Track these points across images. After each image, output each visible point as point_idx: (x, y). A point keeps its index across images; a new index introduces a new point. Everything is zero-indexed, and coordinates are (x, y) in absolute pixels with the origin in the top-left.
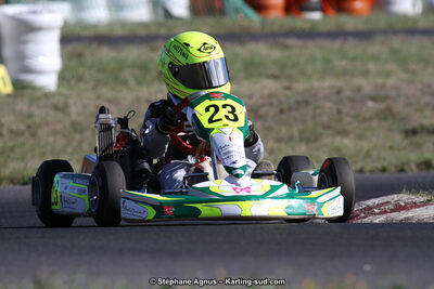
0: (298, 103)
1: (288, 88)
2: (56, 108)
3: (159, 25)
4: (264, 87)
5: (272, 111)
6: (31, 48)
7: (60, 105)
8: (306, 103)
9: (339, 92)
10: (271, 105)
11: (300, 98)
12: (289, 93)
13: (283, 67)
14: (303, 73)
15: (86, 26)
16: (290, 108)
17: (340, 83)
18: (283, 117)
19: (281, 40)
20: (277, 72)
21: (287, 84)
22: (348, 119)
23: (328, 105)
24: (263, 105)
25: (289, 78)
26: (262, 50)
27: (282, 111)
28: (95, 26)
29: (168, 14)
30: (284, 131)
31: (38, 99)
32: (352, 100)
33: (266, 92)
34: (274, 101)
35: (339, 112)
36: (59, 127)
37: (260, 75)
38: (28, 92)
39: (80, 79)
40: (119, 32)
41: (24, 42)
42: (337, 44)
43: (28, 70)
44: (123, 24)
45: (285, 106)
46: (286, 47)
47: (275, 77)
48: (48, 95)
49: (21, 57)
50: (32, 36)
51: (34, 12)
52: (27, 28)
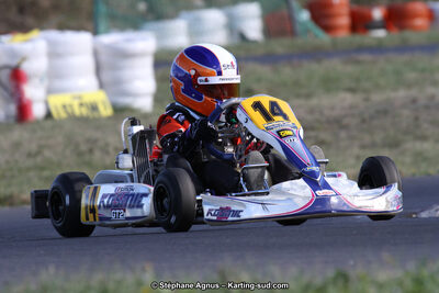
0: (378, 112)
1: (367, 100)
4: (344, 100)
8: (385, 112)
9: (414, 101)
10: (353, 115)
11: (379, 108)
12: (368, 104)
13: (358, 80)
14: (377, 86)
16: (372, 118)
17: (414, 92)
18: (365, 126)
19: (354, 56)
20: (353, 85)
21: (364, 96)
22: (425, 126)
23: (406, 112)
24: (345, 116)
25: (365, 91)
26: (335, 66)
27: (364, 121)
29: (243, 37)
30: (367, 139)
32: (427, 107)
35: (417, 119)
41: (120, 69)
42: (405, 57)
45: (366, 116)
46: (358, 62)
47: (352, 90)
48: (145, 116)
51: (128, 40)
52: (124, 55)
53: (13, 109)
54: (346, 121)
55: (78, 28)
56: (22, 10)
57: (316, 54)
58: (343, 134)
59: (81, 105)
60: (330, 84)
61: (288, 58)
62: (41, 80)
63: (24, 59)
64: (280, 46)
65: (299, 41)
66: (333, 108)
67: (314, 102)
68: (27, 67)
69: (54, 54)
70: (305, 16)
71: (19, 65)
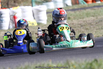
0: (100, 21)
1: (97, 18)
4: (91, 18)
5: (94, 23)
10: (94, 22)
11: (100, 20)
12: (97, 19)
13: (95, 14)
14: (99, 15)
16: (98, 22)
18: (97, 24)
19: (93, 8)
20: (94, 15)
21: (96, 17)
24: (92, 22)
25: (96, 16)
26: (89, 10)
27: (96, 23)
30: (98, 27)
31: (43, 26)
33: (92, 20)
34: (94, 21)
37: (90, 16)
38: (41, 25)
39: (51, 21)
41: (39, 14)
43: (40, 20)
45: (97, 22)
46: (95, 9)
47: (93, 16)
48: (45, 25)
49: (38, 17)
51: (40, 7)
52: (39, 11)
53: (14, 25)
55: (28, 5)
56: (15, 2)
58: (92, 27)
59: (30, 23)
60: (88, 15)
61: (78, 9)
62: (20, 18)
63: (16, 13)
64: (76, 7)
65: (80, 5)
66: (89, 21)
67: (84, 19)
68: (17, 15)
69: (23, 11)
71: (15, 15)
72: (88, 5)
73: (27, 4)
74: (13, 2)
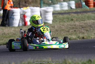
2: (52, 27)
3: (70, 10)
4: (92, 21)
6: (47, 16)
7: (53, 26)
10: (94, 25)
15: (56, 11)
19: (94, 12)
24: (92, 25)
26: (90, 14)
28: (58, 11)
29: (71, 8)
31: (49, 25)
33: (92, 22)
36: (53, 30)
37: (90, 19)
38: (47, 24)
39: (56, 21)
40: (63, 12)
41: (46, 15)
43: (47, 20)
44: (63, 10)
47: (93, 19)
48: (50, 25)
49: (45, 17)
50: (47, 13)
51: (47, 9)
52: (46, 12)
53: (23, 23)
54: (92, 26)
56: (25, 2)
57: (86, 12)
58: (91, 29)
60: (89, 18)
61: (80, 12)
62: (29, 17)
63: (26, 13)
64: (79, 10)
65: (83, 9)
66: (89, 23)
67: (85, 22)
68: (26, 14)
69: (32, 11)
70: (84, 3)
71: (25, 14)
72: (90, 9)
73: (36, 5)
74: (24, 2)
